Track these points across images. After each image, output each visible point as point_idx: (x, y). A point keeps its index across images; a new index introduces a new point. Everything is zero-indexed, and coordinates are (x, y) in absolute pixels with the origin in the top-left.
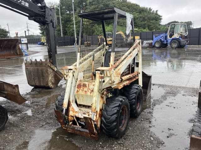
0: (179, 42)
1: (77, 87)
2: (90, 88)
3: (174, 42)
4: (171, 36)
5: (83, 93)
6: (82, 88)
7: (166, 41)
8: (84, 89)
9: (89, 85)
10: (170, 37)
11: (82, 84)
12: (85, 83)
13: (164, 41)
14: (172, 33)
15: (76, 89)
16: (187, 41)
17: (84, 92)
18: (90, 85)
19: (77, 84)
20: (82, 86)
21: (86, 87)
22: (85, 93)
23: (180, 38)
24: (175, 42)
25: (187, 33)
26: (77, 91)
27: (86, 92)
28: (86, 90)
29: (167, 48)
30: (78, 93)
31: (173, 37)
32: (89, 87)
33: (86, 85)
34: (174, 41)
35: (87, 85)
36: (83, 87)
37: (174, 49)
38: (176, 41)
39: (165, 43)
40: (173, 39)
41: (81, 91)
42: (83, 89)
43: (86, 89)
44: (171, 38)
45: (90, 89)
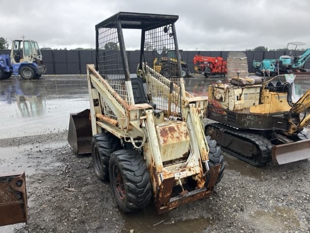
0: (34, 70)
1: (162, 135)
2: (181, 131)
3: (25, 69)
4: (17, 59)
5: (175, 141)
6: (170, 135)
7: (10, 68)
8: (174, 134)
9: (178, 128)
10: (17, 62)
11: (167, 129)
12: (171, 126)
13: (5, 68)
14: (17, 54)
15: (161, 139)
16: (45, 69)
17: (175, 139)
18: (179, 126)
19: (159, 131)
20: (168, 132)
21: (176, 131)
22: (177, 140)
23: (35, 64)
24: (28, 70)
25: (41, 56)
26: (164, 141)
27: (178, 138)
28: (178, 135)
29: (10, 79)
30: (167, 143)
31: (22, 61)
32: (179, 130)
33: (174, 128)
34: (26, 67)
35: (176, 128)
36: (170, 132)
37: (29, 80)
38: (28, 67)
39: (8, 71)
40: (22, 65)
41: (170, 139)
42: (172, 135)
43: (176, 134)
44: (20, 63)
45: (182, 133)
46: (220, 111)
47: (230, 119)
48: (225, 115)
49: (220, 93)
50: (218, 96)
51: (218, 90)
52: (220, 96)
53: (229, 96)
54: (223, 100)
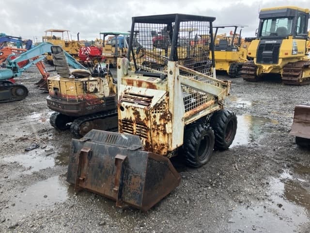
46: (96, 102)
47: (108, 104)
48: (103, 103)
49: (93, 85)
50: (91, 89)
51: (90, 83)
52: (94, 88)
53: (103, 86)
54: (99, 91)
